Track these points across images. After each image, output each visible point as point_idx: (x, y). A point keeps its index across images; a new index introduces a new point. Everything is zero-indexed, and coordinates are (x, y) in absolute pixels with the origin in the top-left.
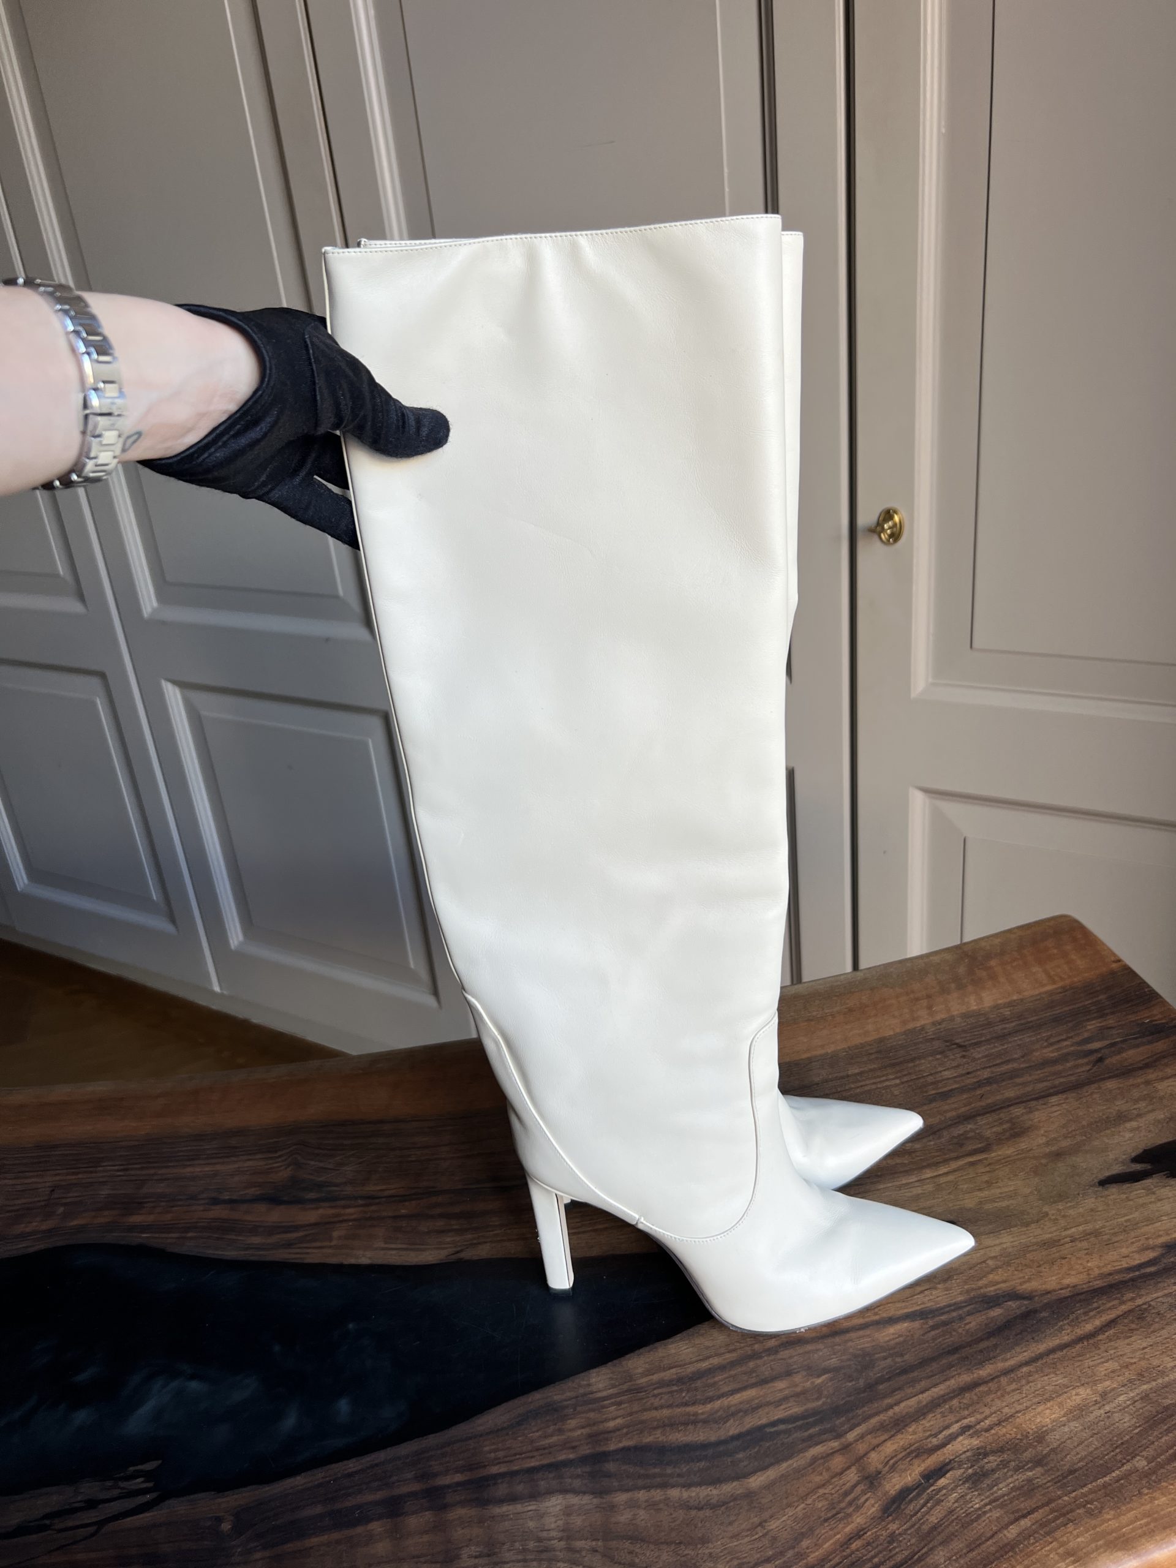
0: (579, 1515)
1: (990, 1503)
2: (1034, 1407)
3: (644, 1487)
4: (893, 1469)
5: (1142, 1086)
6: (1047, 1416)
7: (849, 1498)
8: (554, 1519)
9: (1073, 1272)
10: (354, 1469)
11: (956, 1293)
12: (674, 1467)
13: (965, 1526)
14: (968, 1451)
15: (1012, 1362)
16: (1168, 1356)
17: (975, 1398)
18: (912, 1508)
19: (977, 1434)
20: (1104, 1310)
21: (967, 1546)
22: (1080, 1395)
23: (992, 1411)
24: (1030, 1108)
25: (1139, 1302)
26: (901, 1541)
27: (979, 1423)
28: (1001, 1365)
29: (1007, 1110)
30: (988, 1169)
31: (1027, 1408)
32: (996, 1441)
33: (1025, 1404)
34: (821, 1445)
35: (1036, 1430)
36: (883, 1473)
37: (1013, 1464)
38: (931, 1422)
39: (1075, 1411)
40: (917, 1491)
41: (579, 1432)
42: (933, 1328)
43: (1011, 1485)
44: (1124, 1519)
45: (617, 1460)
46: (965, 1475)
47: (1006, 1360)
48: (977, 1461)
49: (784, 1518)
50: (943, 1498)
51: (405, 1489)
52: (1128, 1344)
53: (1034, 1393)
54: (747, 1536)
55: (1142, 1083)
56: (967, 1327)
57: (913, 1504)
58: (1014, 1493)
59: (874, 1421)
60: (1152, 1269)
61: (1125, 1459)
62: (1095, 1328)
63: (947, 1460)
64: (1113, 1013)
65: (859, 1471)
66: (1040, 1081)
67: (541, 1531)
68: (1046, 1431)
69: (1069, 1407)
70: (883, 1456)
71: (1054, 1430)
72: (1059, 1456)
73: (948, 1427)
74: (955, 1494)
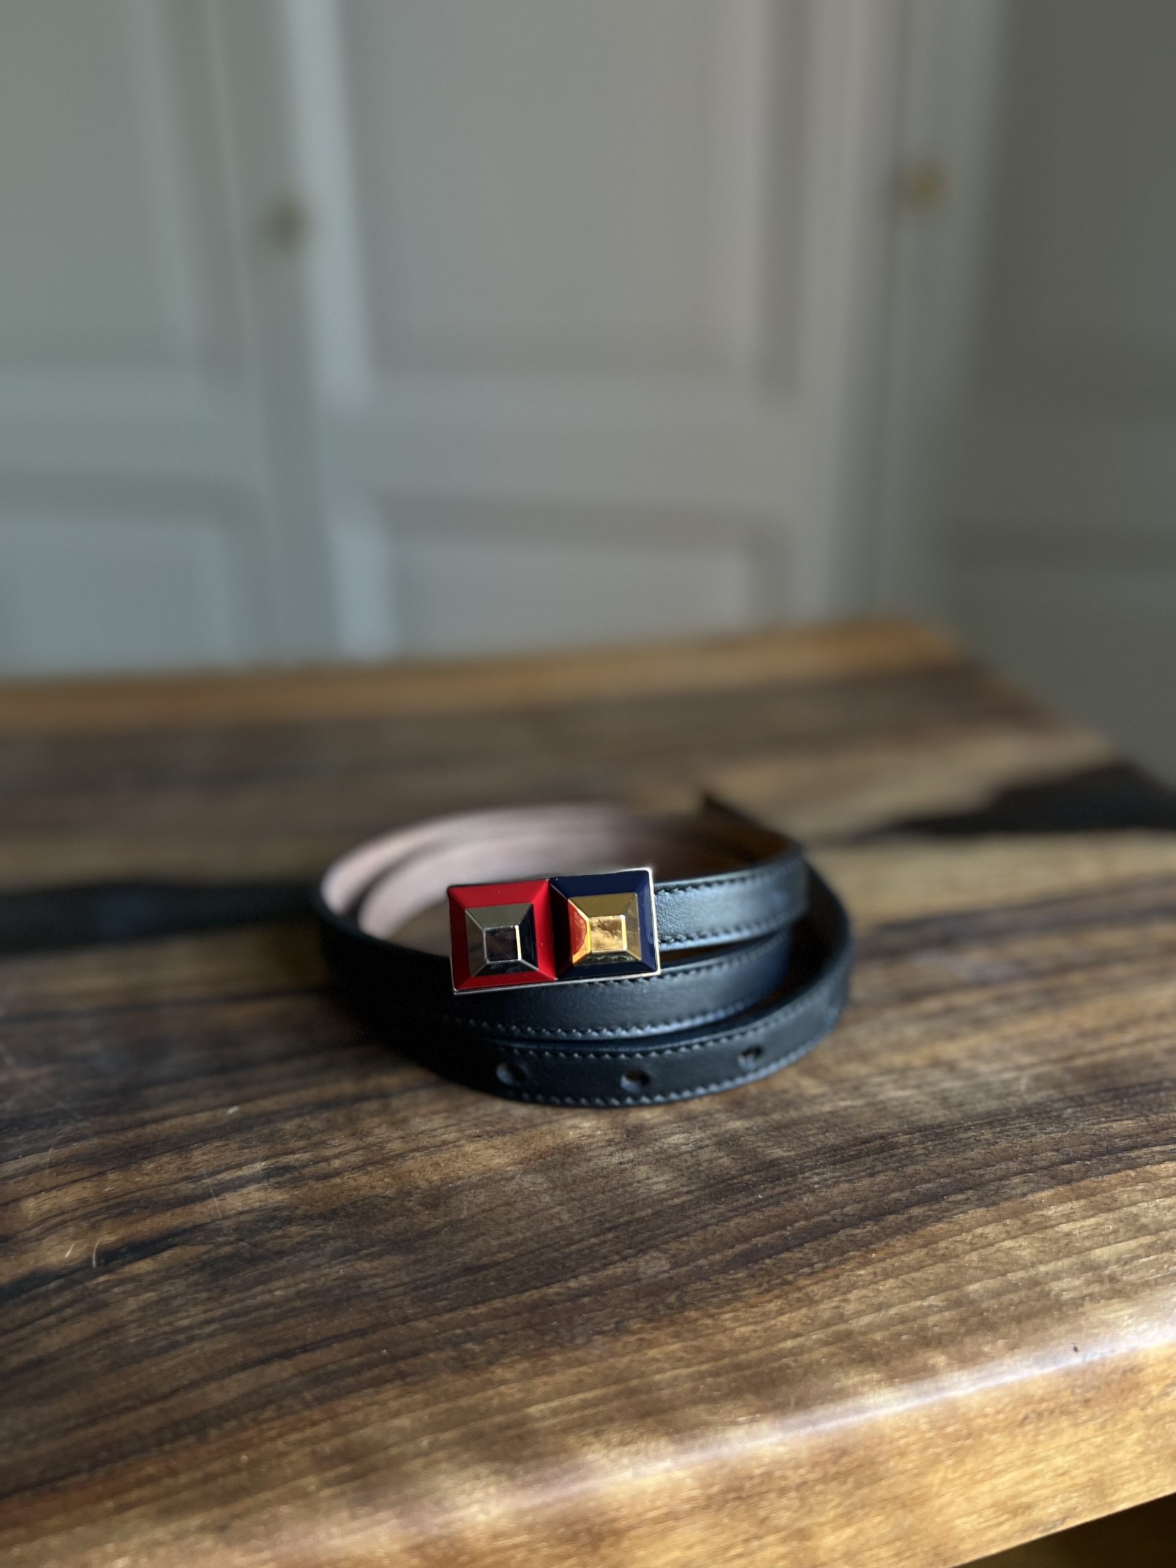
1: (224, 1317)
2: (462, 1142)
4: (50, 1232)
14: (251, 1212)
17: (341, 1119)
19: (296, 1183)
21: (89, 1412)
23: (362, 1144)
27: (319, 1162)
31: (444, 1143)
32: (330, 1198)
33: (445, 1137)
35: (439, 1183)
37: (336, 1245)
38: (207, 1155)
39: (553, 1154)
40: (62, 1280)
43: (303, 1286)
44: (541, 1385)
46: (205, 1257)
50: (112, 1301)
53: (477, 1119)
57: (31, 1308)
58: (298, 1304)
59: (80, 1146)
61: (618, 1253)
63: (189, 1225)
68: (463, 1185)
69: (544, 1149)
70: (46, 1207)
71: (475, 1186)
72: (460, 1236)
73: (239, 1166)
74: (149, 1295)
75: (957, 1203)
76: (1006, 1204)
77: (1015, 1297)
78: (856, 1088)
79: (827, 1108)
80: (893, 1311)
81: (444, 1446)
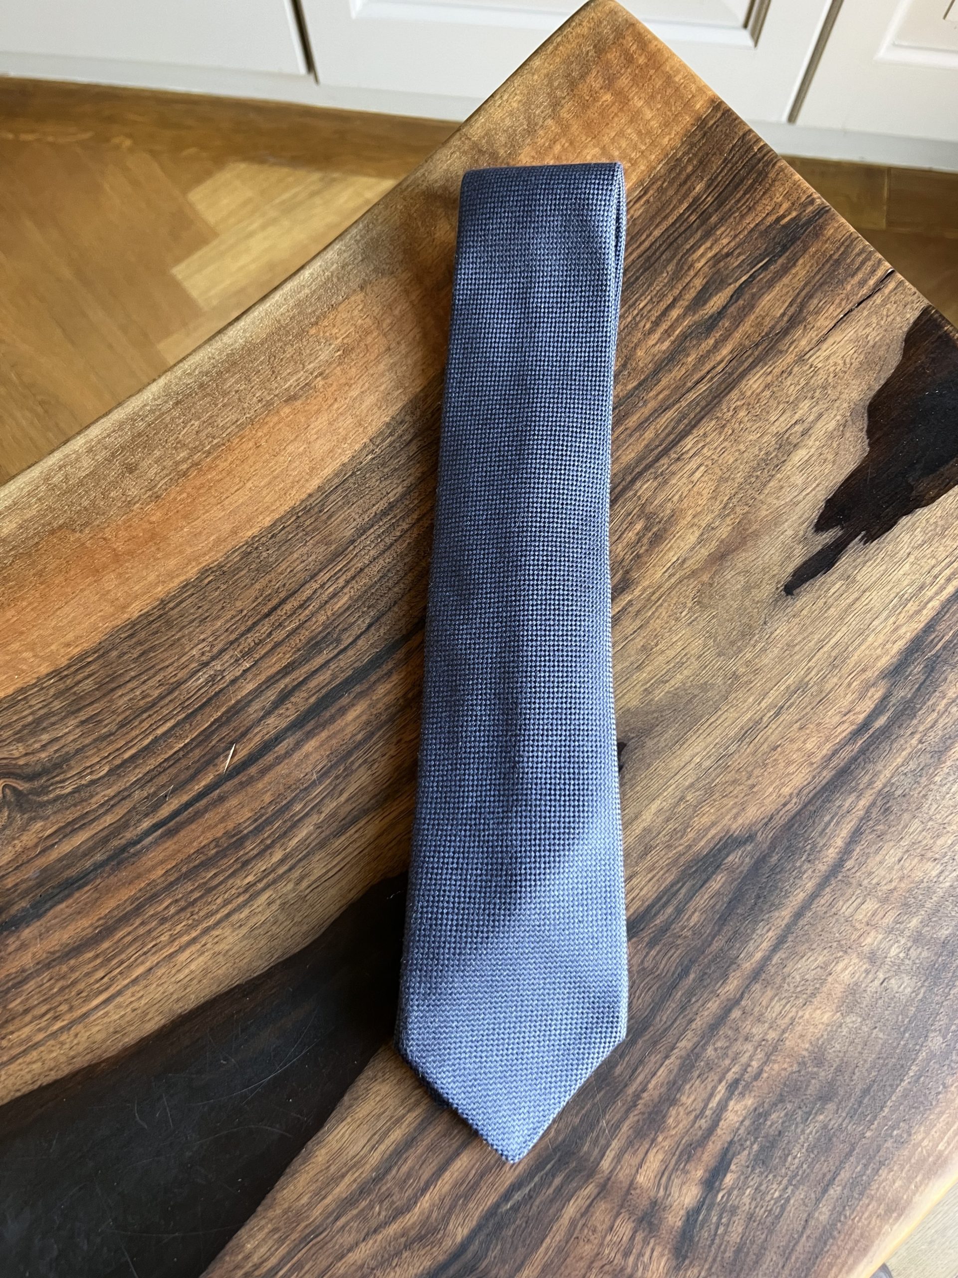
1: (790, 1182)
2: (800, 1014)
4: (668, 1189)
5: (796, 369)
6: (818, 1020)
7: (631, 1260)
9: (791, 769)
11: (661, 873)
13: (771, 1232)
14: (744, 1119)
15: (758, 955)
16: (929, 860)
17: (730, 1033)
18: (706, 1234)
19: (747, 1088)
20: (843, 816)
21: (782, 1256)
22: (846, 969)
23: (756, 1044)
24: (662, 474)
25: (879, 785)
27: (746, 1069)
28: (747, 967)
29: (631, 493)
30: (638, 623)
31: (793, 1019)
32: (771, 1089)
33: (790, 1015)
34: (575, 1197)
35: (811, 1048)
36: (659, 1201)
38: (690, 1098)
39: (847, 998)
40: (705, 1207)
42: (652, 944)
43: (806, 1145)
44: (935, 1133)
46: (751, 1157)
47: (751, 955)
48: (759, 1129)
50: (736, 1203)
52: (881, 862)
53: (793, 992)
55: (796, 362)
57: (706, 1229)
58: (812, 1156)
59: (624, 1130)
60: (881, 721)
61: (916, 1044)
62: (838, 854)
63: (726, 1145)
64: (722, 220)
65: (631, 1213)
66: (663, 409)
68: (823, 1044)
69: (839, 995)
70: (652, 1175)
71: (829, 1040)
73: (711, 1095)
74: (748, 1191)
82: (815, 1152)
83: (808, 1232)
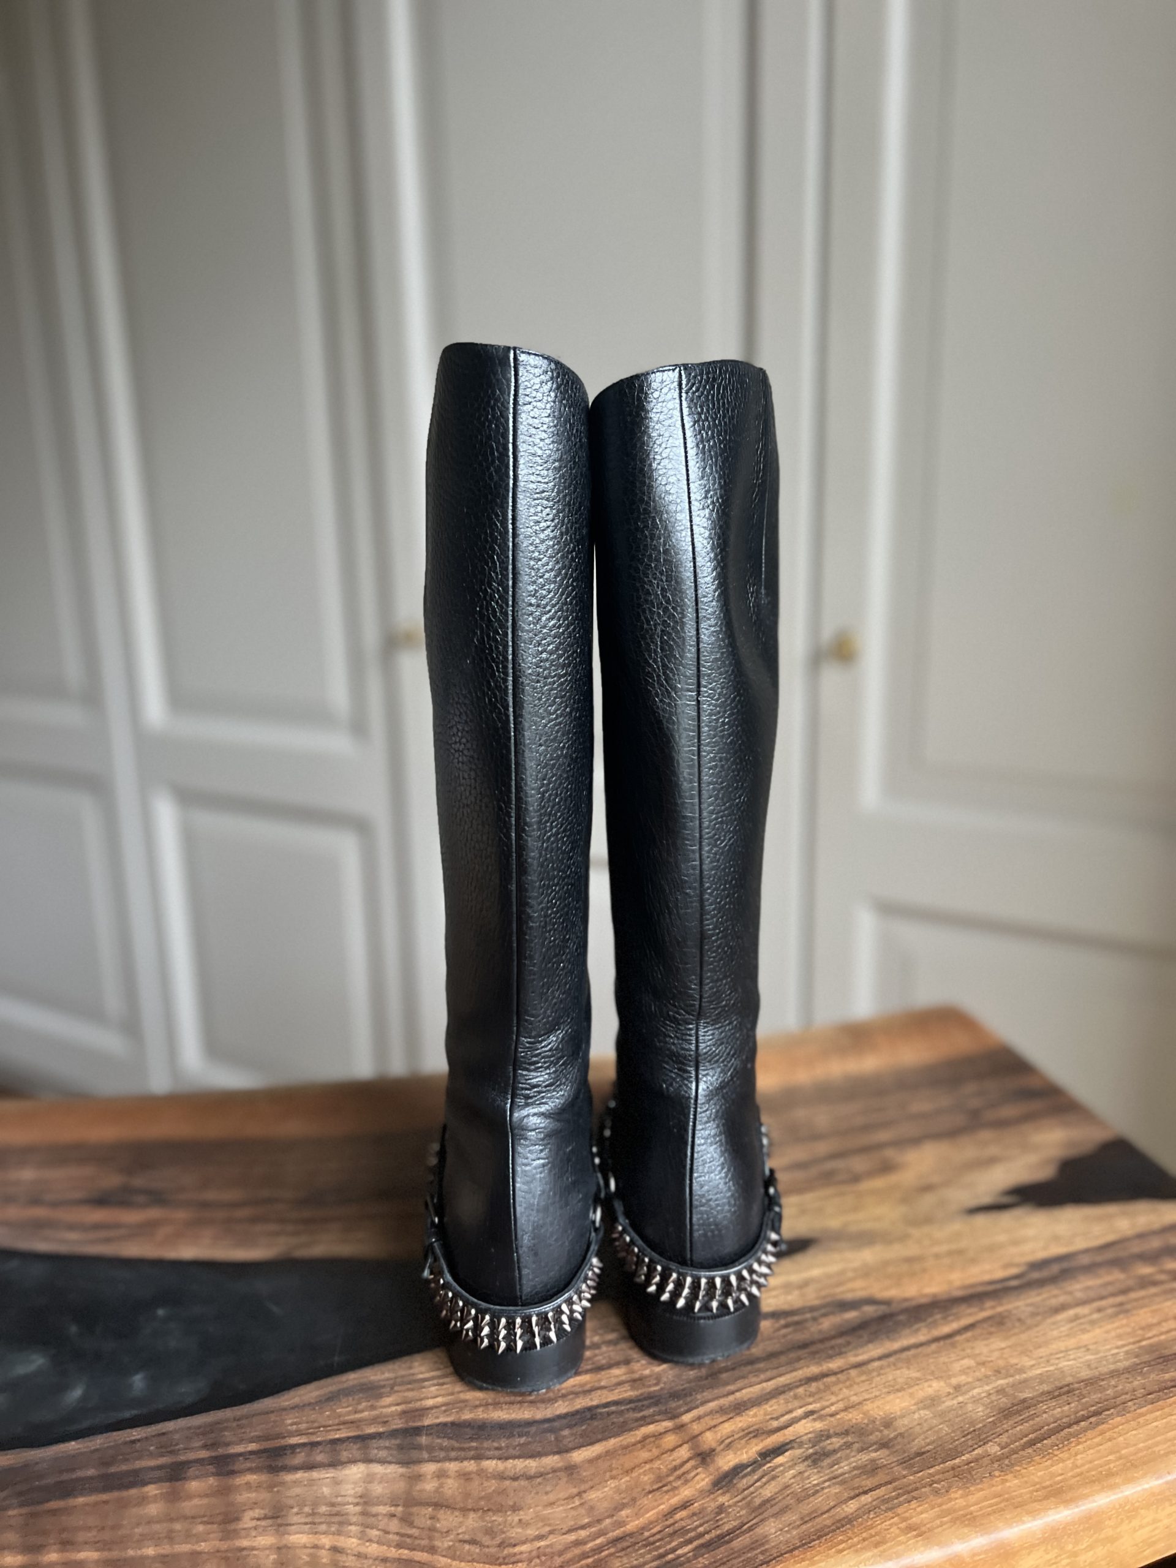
0: (380, 1482)
1: (829, 1480)
2: (883, 1396)
3: (456, 1459)
4: (729, 1446)
5: (1016, 1136)
6: (896, 1405)
7: (678, 1473)
8: (350, 1486)
9: (934, 1283)
10: (138, 1437)
12: (493, 1441)
13: (799, 1501)
14: (810, 1433)
15: (863, 1358)
16: (1026, 1356)
17: (822, 1387)
18: (745, 1482)
19: (821, 1418)
20: (964, 1316)
21: (802, 1519)
22: (933, 1387)
23: (839, 1399)
24: (903, 1149)
25: (1000, 1309)
26: (729, 1513)
28: (853, 1359)
29: (879, 1151)
30: (856, 1197)
31: (876, 1397)
32: (840, 1425)
33: (874, 1394)
34: (656, 1424)
35: (884, 1416)
36: (717, 1451)
37: (856, 1446)
38: (773, 1407)
39: (927, 1401)
40: (752, 1467)
41: (393, 1408)
42: (786, 1326)
43: (854, 1464)
44: (972, 1499)
45: (431, 1434)
46: (805, 1454)
47: (856, 1355)
48: (820, 1441)
49: (606, 1489)
50: (779, 1475)
51: (191, 1456)
52: (987, 1345)
53: (884, 1384)
54: (562, 1505)
55: (1017, 1134)
56: (820, 1327)
57: (747, 1479)
58: (856, 1472)
59: (712, 1405)
60: (1016, 1283)
61: (976, 1444)
62: (952, 1331)
63: (787, 1441)
64: (991, 1079)
65: (691, 1448)
67: (337, 1497)
68: (895, 1417)
70: (719, 1435)
71: (903, 1416)
72: (906, 1441)
73: (790, 1411)
74: (792, 1472)
75: (1108, 1415)
76: (1128, 1415)
77: (1141, 1454)
78: (1048, 1361)
79: (1039, 1372)
80: (1096, 1463)
81: (946, 1523)
82: (859, 1472)
83: (832, 1512)
